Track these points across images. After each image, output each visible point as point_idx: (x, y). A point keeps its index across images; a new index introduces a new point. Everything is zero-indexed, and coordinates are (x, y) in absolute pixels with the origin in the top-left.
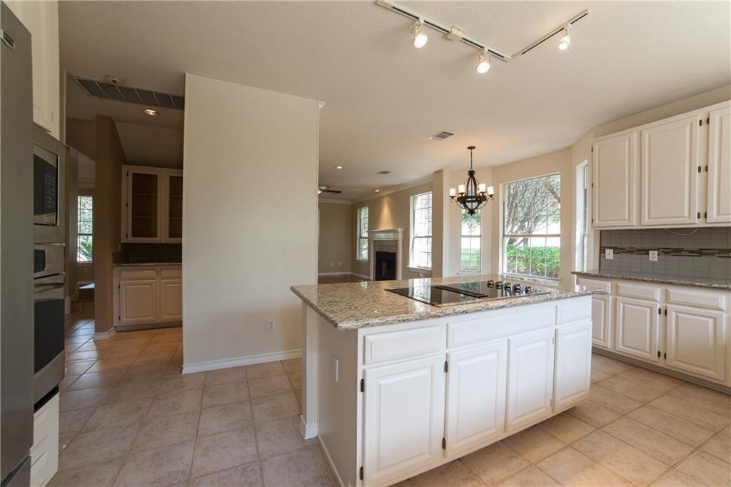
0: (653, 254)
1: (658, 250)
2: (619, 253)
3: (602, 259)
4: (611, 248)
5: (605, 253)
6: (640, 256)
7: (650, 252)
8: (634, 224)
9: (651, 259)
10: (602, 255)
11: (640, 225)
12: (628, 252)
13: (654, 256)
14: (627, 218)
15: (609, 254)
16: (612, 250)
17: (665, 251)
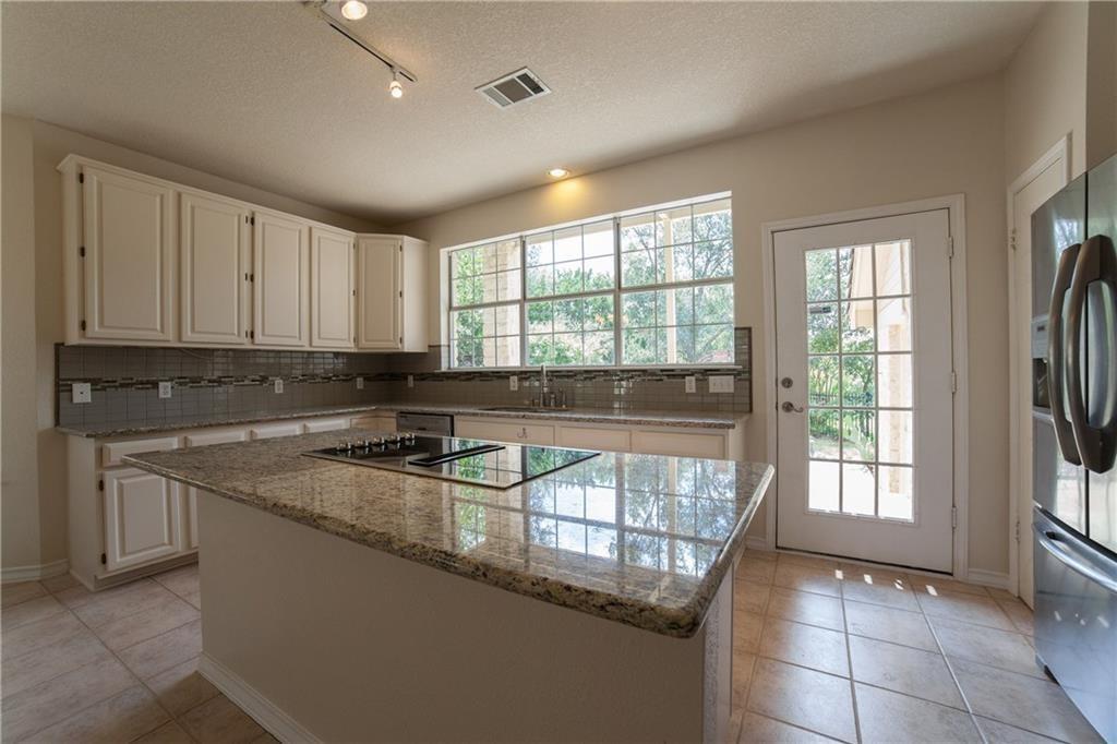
0: (166, 387)
1: (171, 380)
2: (104, 389)
3: (63, 404)
4: (85, 381)
5: (71, 391)
6: (143, 392)
7: (161, 384)
8: (171, 339)
9: (162, 396)
10: (63, 396)
11: (180, 340)
12: (122, 385)
13: (165, 390)
14: (159, 327)
15: (82, 393)
16: (89, 385)
17: (181, 381)
